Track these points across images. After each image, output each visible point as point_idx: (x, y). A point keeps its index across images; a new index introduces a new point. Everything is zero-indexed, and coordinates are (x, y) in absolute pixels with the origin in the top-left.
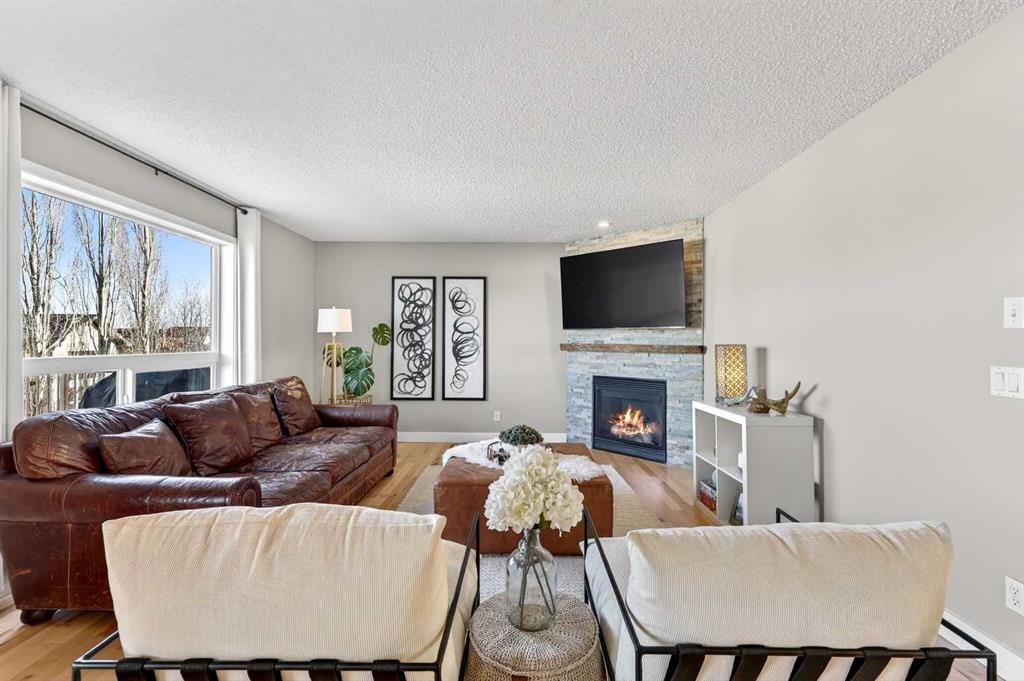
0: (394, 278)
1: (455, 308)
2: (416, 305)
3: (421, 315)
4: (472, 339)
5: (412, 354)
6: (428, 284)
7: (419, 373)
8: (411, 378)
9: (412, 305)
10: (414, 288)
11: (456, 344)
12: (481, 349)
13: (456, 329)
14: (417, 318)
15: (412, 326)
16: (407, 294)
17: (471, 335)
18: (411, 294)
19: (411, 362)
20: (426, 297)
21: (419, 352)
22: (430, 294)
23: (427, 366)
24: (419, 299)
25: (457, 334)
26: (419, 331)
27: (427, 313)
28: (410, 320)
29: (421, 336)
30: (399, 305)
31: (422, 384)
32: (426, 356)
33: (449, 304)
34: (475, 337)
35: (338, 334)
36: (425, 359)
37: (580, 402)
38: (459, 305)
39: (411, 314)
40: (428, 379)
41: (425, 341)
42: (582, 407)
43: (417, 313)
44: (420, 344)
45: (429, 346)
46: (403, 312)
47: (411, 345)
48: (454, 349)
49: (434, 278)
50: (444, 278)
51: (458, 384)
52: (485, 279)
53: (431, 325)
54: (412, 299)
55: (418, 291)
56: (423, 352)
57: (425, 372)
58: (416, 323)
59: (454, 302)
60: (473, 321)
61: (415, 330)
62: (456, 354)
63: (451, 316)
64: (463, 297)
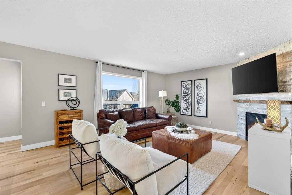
0: (181, 82)
1: (197, 89)
2: (187, 89)
3: (188, 91)
4: (202, 98)
5: (186, 102)
6: (190, 82)
7: (187, 108)
8: (185, 109)
9: (186, 89)
10: (187, 84)
11: (198, 99)
12: (205, 101)
13: (198, 95)
14: (187, 92)
15: (186, 95)
16: (185, 86)
17: (202, 97)
18: (186, 86)
19: (186, 105)
20: (190, 86)
21: (188, 102)
22: (190, 85)
23: (190, 106)
24: (188, 87)
25: (198, 97)
26: (188, 96)
27: (190, 91)
28: (185, 93)
29: (188, 97)
30: (183, 89)
31: (188, 111)
32: (189, 103)
34: (204, 97)
36: (189, 104)
37: (241, 122)
38: (199, 88)
39: (186, 91)
40: (190, 110)
41: (189, 99)
42: (242, 124)
43: (187, 91)
44: (188, 99)
45: (190, 100)
46: (184, 91)
47: (186, 100)
48: (197, 101)
49: (192, 81)
50: (194, 80)
51: (198, 112)
52: (207, 79)
53: (191, 94)
54: (186, 87)
55: (187, 85)
56: (189, 102)
57: (189, 108)
58: (187, 94)
59: (197, 87)
60: (203, 93)
61: (187, 96)
62: (198, 103)
63: (196, 91)
64: (200, 85)
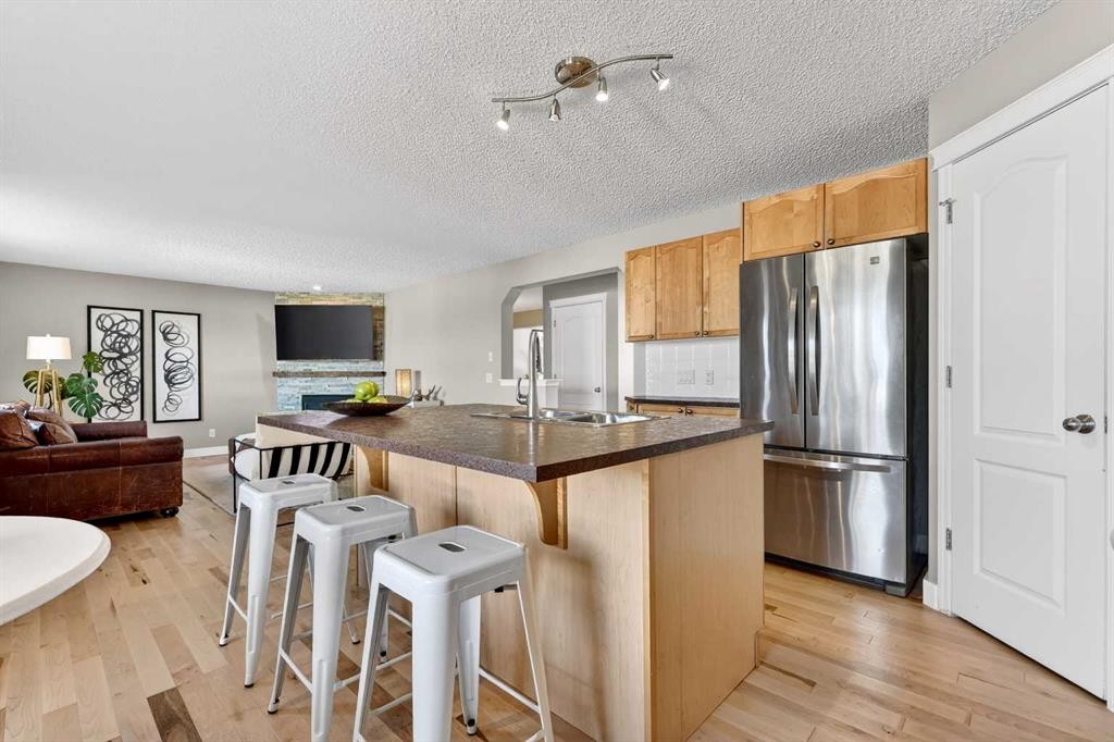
0: (89, 308)
1: (166, 339)
2: (120, 335)
3: (126, 344)
4: (185, 367)
5: (115, 381)
6: (136, 316)
7: (124, 399)
8: (114, 405)
9: (116, 335)
10: (117, 319)
11: (168, 372)
12: (196, 376)
13: (168, 358)
14: (121, 348)
15: (115, 355)
16: (108, 323)
17: (185, 364)
18: (113, 325)
19: (115, 390)
20: (133, 328)
21: (124, 379)
22: (136, 326)
23: (135, 393)
24: (123, 330)
25: (169, 363)
26: (124, 360)
27: (134, 344)
28: (112, 349)
29: (126, 365)
30: (97, 335)
31: (129, 409)
32: (134, 384)
33: (159, 336)
34: (189, 366)
35: (52, 361)
36: (131, 386)
38: (169, 336)
39: (114, 343)
40: (137, 405)
41: (131, 369)
43: (120, 342)
44: (126, 372)
45: (137, 373)
46: (104, 340)
47: (114, 373)
48: (166, 377)
49: (142, 311)
50: (154, 312)
51: (170, 407)
52: (199, 316)
53: (139, 355)
54: (114, 329)
55: (122, 321)
56: (129, 379)
57: (133, 398)
58: (120, 351)
59: (165, 334)
60: (186, 351)
61: (119, 358)
62: (169, 381)
63: (162, 347)
64: (175, 330)
